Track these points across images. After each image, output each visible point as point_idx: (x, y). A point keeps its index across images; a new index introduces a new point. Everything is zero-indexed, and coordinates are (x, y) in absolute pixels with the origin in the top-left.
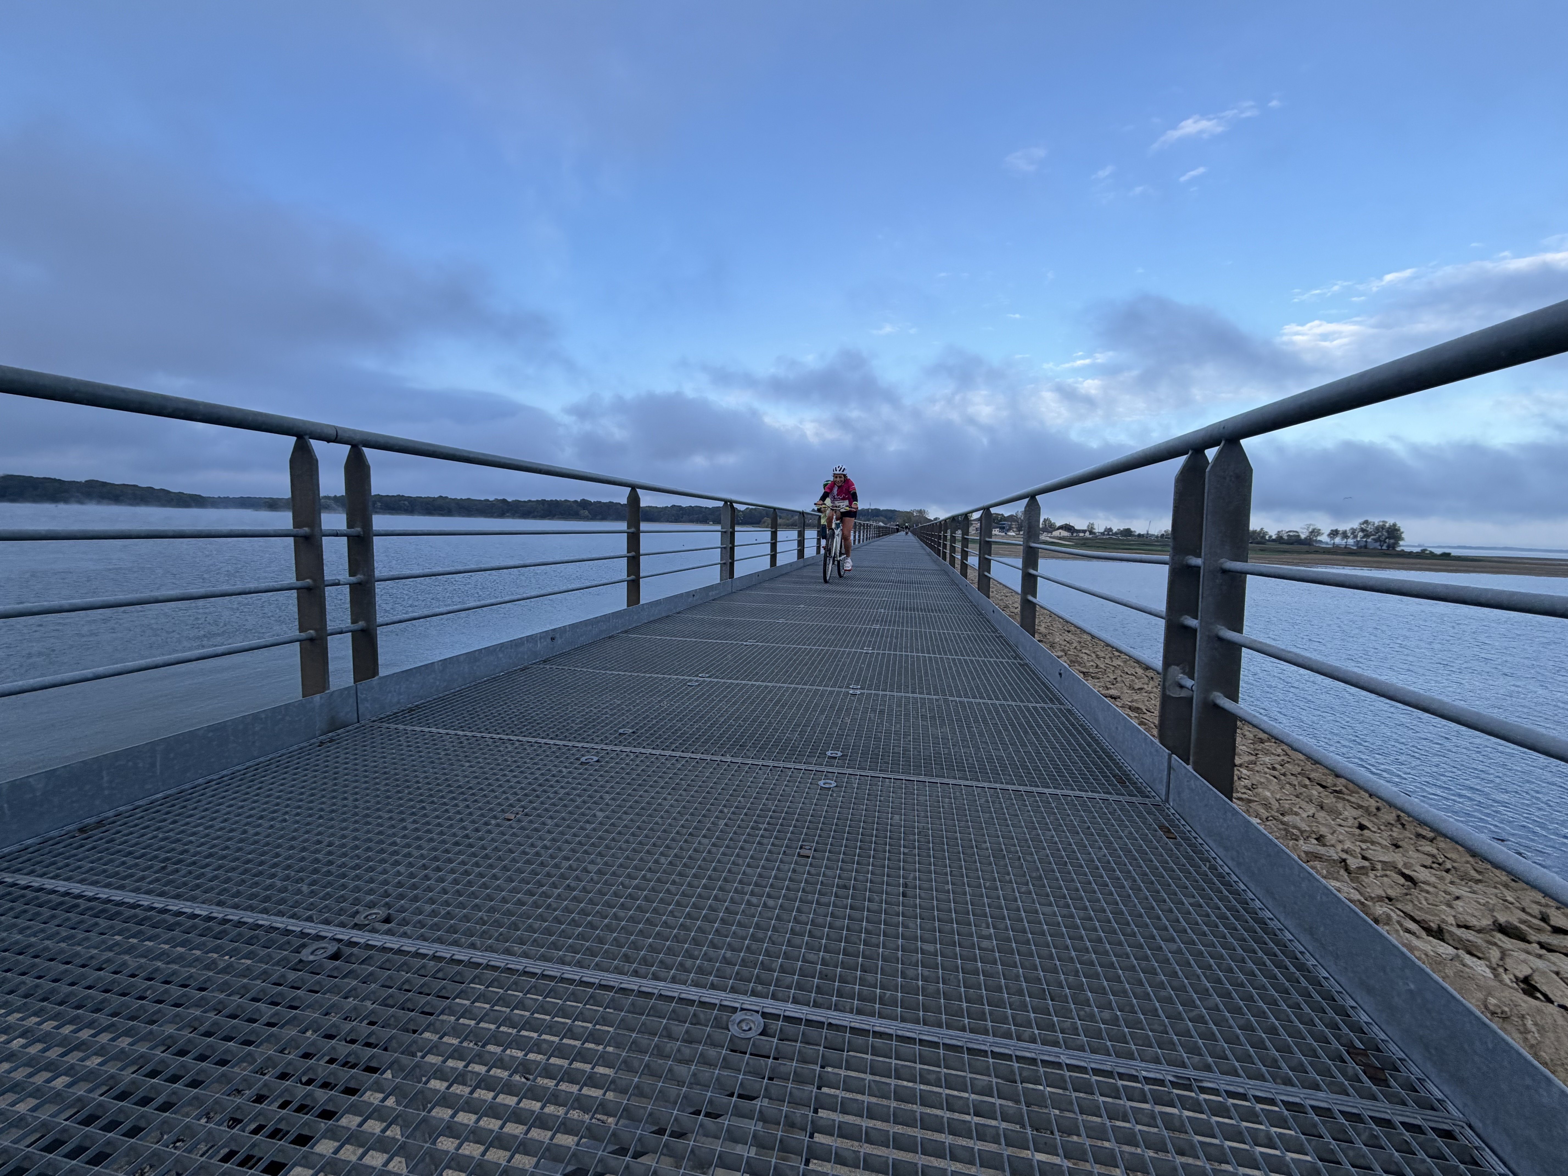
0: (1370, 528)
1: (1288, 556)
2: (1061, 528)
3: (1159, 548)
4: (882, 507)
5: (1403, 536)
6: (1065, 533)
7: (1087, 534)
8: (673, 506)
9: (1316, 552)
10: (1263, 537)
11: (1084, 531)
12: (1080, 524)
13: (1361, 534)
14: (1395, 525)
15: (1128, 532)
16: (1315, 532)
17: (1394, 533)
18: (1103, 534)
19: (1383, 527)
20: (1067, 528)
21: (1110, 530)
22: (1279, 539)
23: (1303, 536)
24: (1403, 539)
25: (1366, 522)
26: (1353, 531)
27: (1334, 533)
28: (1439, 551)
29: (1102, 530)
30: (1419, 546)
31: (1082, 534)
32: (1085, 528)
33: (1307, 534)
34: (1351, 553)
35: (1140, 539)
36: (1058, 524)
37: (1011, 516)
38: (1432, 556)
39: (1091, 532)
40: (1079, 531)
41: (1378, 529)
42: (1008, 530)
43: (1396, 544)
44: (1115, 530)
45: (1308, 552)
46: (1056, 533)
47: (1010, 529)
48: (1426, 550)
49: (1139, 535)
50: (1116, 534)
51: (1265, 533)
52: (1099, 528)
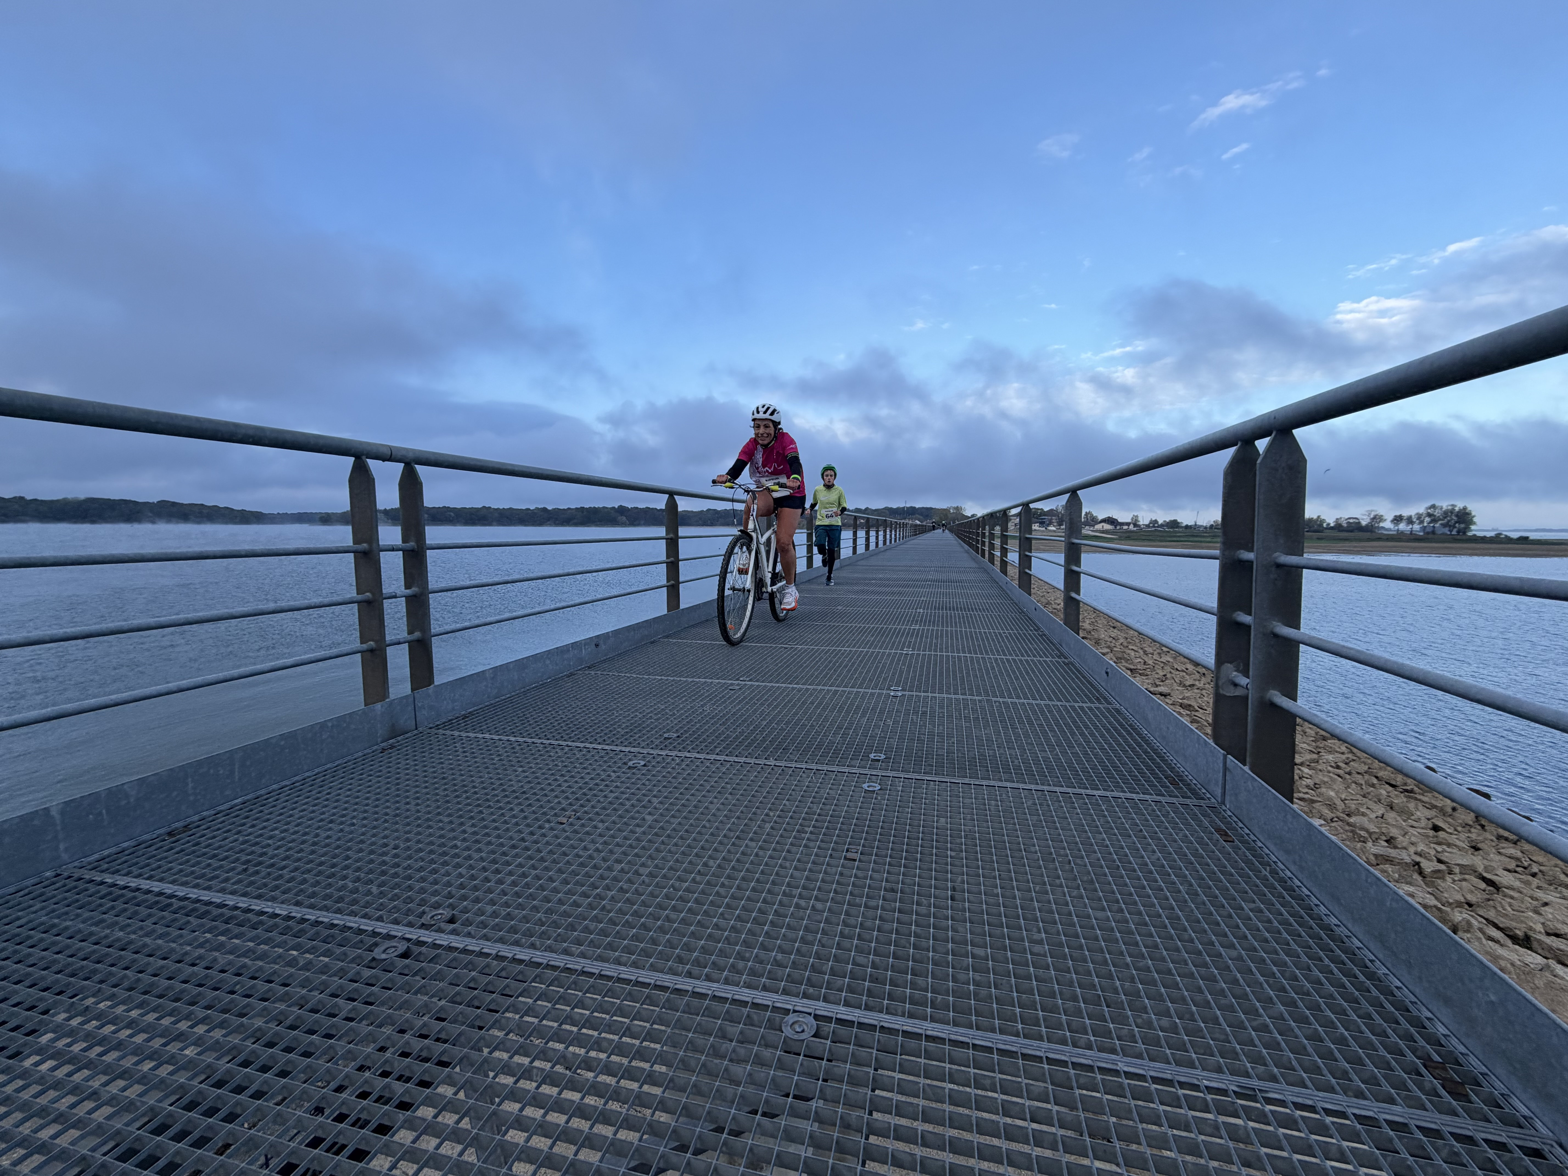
0: (1437, 513)
1: (1347, 544)
2: (1103, 521)
3: (1209, 539)
4: (917, 506)
5: (1475, 519)
6: (1107, 527)
7: (1131, 527)
8: (709, 510)
9: (1379, 539)
10: (1321, 525)
11: (1128, 524)
12: (1123, 517)
13: (1427, 519)
14: (1465, 508)
15: (1174, 524)
16: (1377, 518)
17: (1464, 518)
18: (1148, 526)
19: (1452, 511)
20: (1110, 521)
21: (1156, 521)
22: (1338, 527)
23: (1364, 523)
24: (1475, 523)
25: (1433, 506)
26: (1419, 517)
27: (1398, 519)
28: (1515, 535)
29: (1147, 522)
30: (1493, 530)
31: (1125, 527)
32: (1129, 520)
33: (1368, 520)
34: (1418, 539)
35: (1188, 530)
36: (1100, 518)
37: (1052, 510)
38: (1509, 540)
39: (1135, 525)
40: (1122, 524)
41: (1446, 514)
42: (1048, 525)
43: (1467, 528)
44: (1160, 522)
45: (1369, 540)
46: (1099, 527)
47: (1050, 523)
48: (1500, 534)
49: (1187, 527)
50: (1162, 526)
51: (1323, 521)
52: (1144, 520)
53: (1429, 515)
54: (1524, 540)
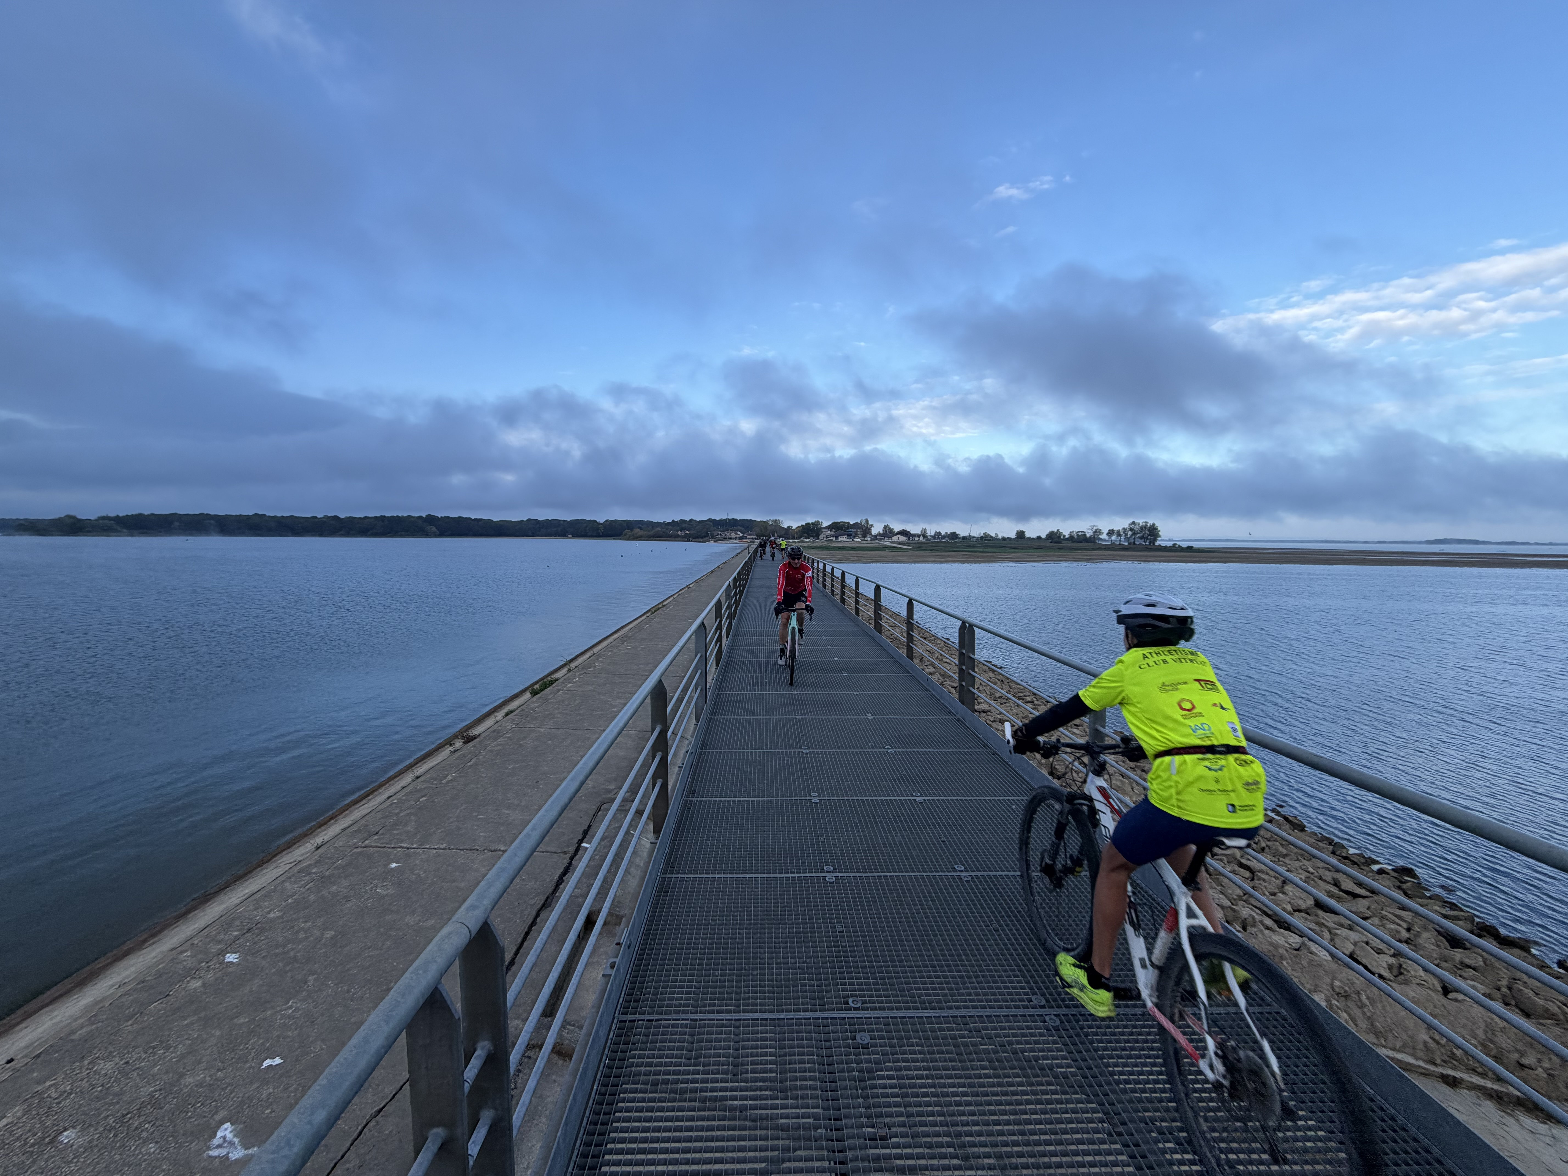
0: (1136, 528)
1: (1079, 553)
2: (900, 533)
3: (981, 550)
4: (739, 517)
5: (1160, 533)
6: (902, 538)
7: (921, 538)
9: (1099, 549)
10: (1059, 537)
11: (919, 536)
12: (915, 529)
13: (1130, 533)
14: (1154, 525)
15: (954, 536)
16: (1098, 532)
17: (1153, 532)
18: (934, 537)
19: (1145, 527)
20: (904, 533)
21: (940, 533)
22: (1071, 538)
23: (1088, 535)
24: (1160, 536)
25: (1133, 523)
26: (1125, 530)
27: (1111, 532)
28: (1184, 545)
30: (1170, 540)
31: (917, 539)
32: (919, 533)
33: (1092, 534)
34: (1125, 549)
35: (965, 541)
36: (896, 530)
37: (857, 523)
38: (1181, 549)
39: (924, 536)
40: (915, 536)
41: (1142, 528)
42: (854, 537)
43: (1155, 540)
44: (943, 534)
45: (1094, 549)
46: (895, 538)
47: (856, 535)
48: (1175, 544)
49: (964, 538)
50: (944, 537)
51: (1061, 534)
52: (931, 532)
53: (1131, 530)
54: (1190, 548)
